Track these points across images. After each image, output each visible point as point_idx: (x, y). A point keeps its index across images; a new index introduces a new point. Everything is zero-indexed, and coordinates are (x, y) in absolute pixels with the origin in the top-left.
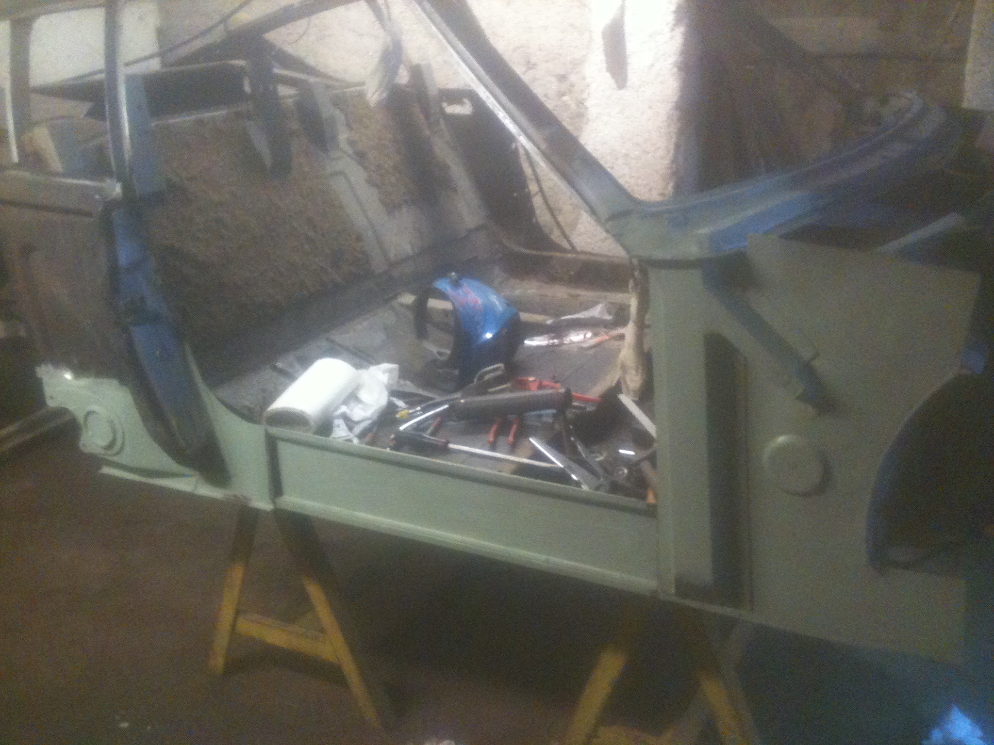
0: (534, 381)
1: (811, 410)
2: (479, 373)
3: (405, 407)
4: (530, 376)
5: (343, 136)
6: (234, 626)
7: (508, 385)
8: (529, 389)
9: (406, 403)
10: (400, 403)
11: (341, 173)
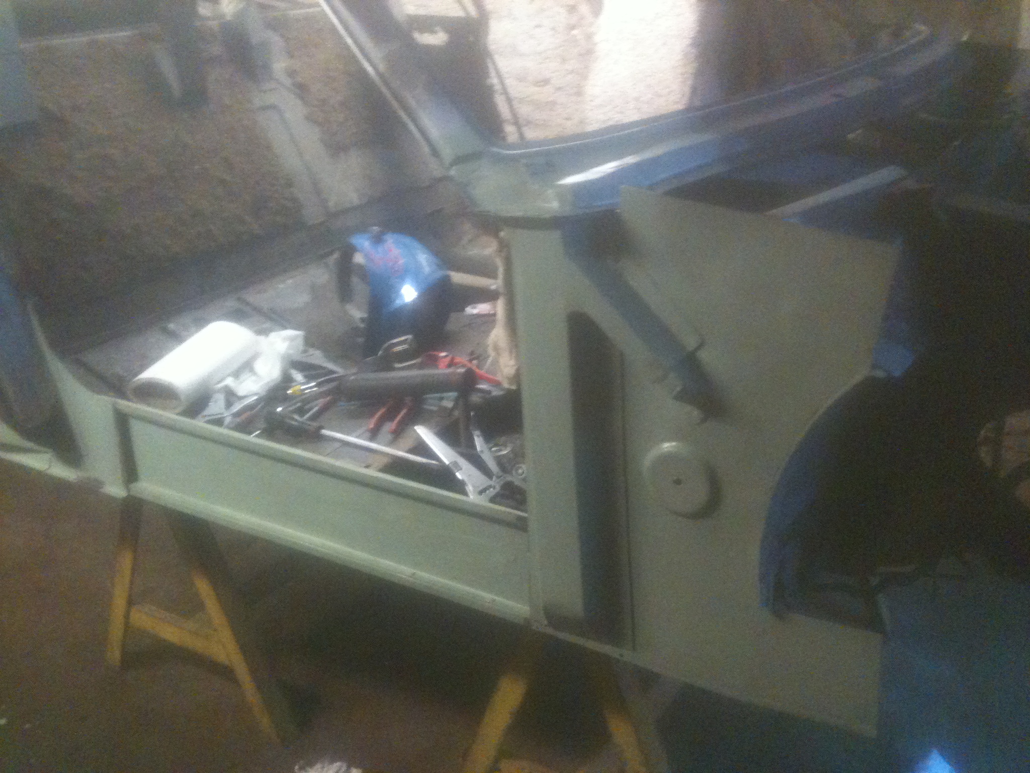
0: (446, 356)
1: (696, 413)
2: (386, 345)
3: (302, 382)
4: (442, 351)
5: (280, 65)
6: (127, 616)
7: (418, 360)
8: (437, 367)
9: (306, 377)
10: (298, 376)
11: (273, 107)
